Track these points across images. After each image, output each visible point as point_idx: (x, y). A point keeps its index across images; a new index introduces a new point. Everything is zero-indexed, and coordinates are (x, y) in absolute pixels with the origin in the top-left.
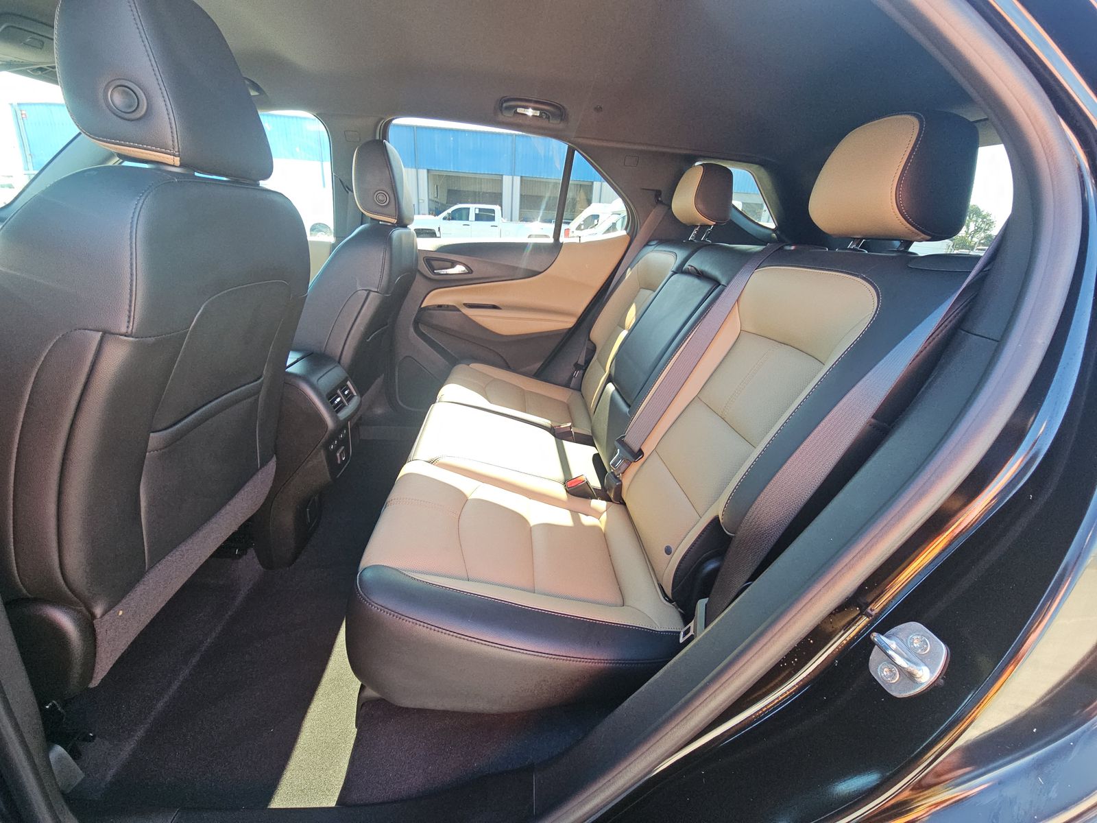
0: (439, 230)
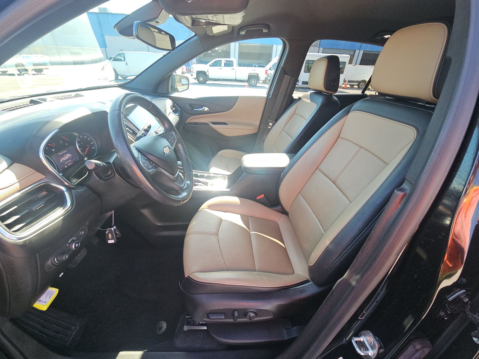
0: (208, 72)
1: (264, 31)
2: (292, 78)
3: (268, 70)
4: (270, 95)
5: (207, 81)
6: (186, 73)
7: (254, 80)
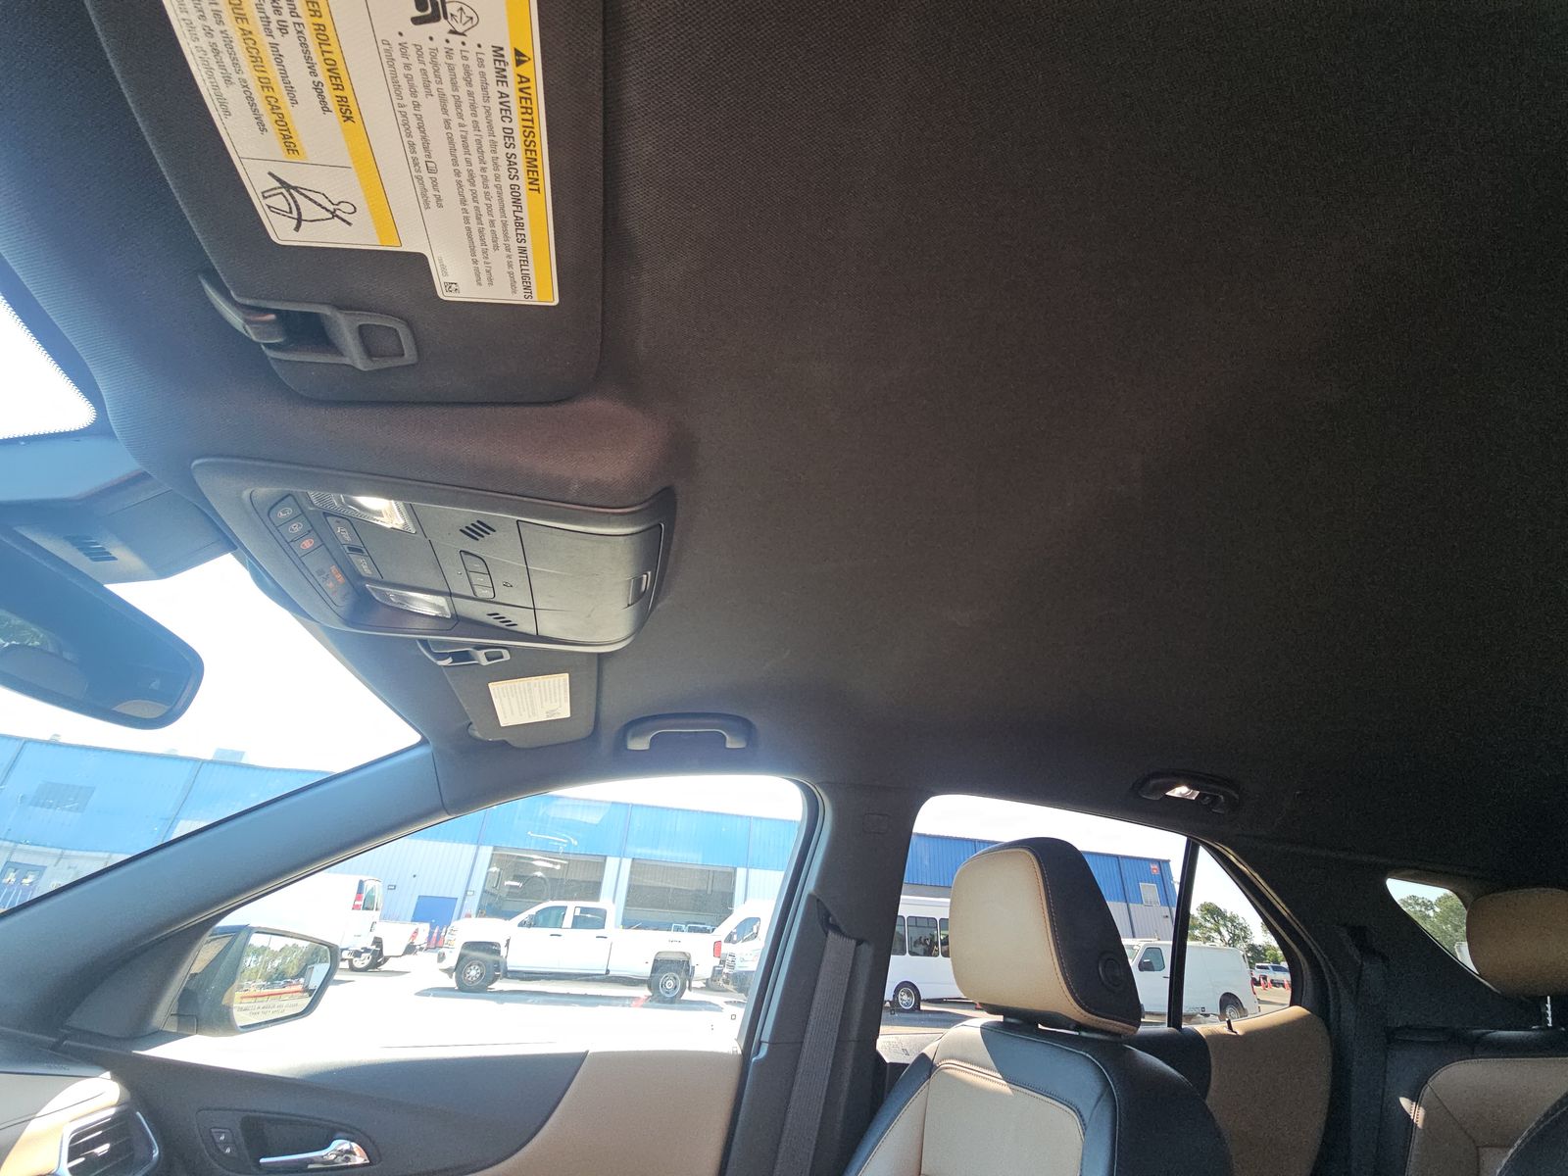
0: (507, 945)
1: (728, 746)
2: (864, 946)
3: (723, 941)
4: (760, 1043)
5: (495, 979)
6: (421, 949)
7: (675, 978)
